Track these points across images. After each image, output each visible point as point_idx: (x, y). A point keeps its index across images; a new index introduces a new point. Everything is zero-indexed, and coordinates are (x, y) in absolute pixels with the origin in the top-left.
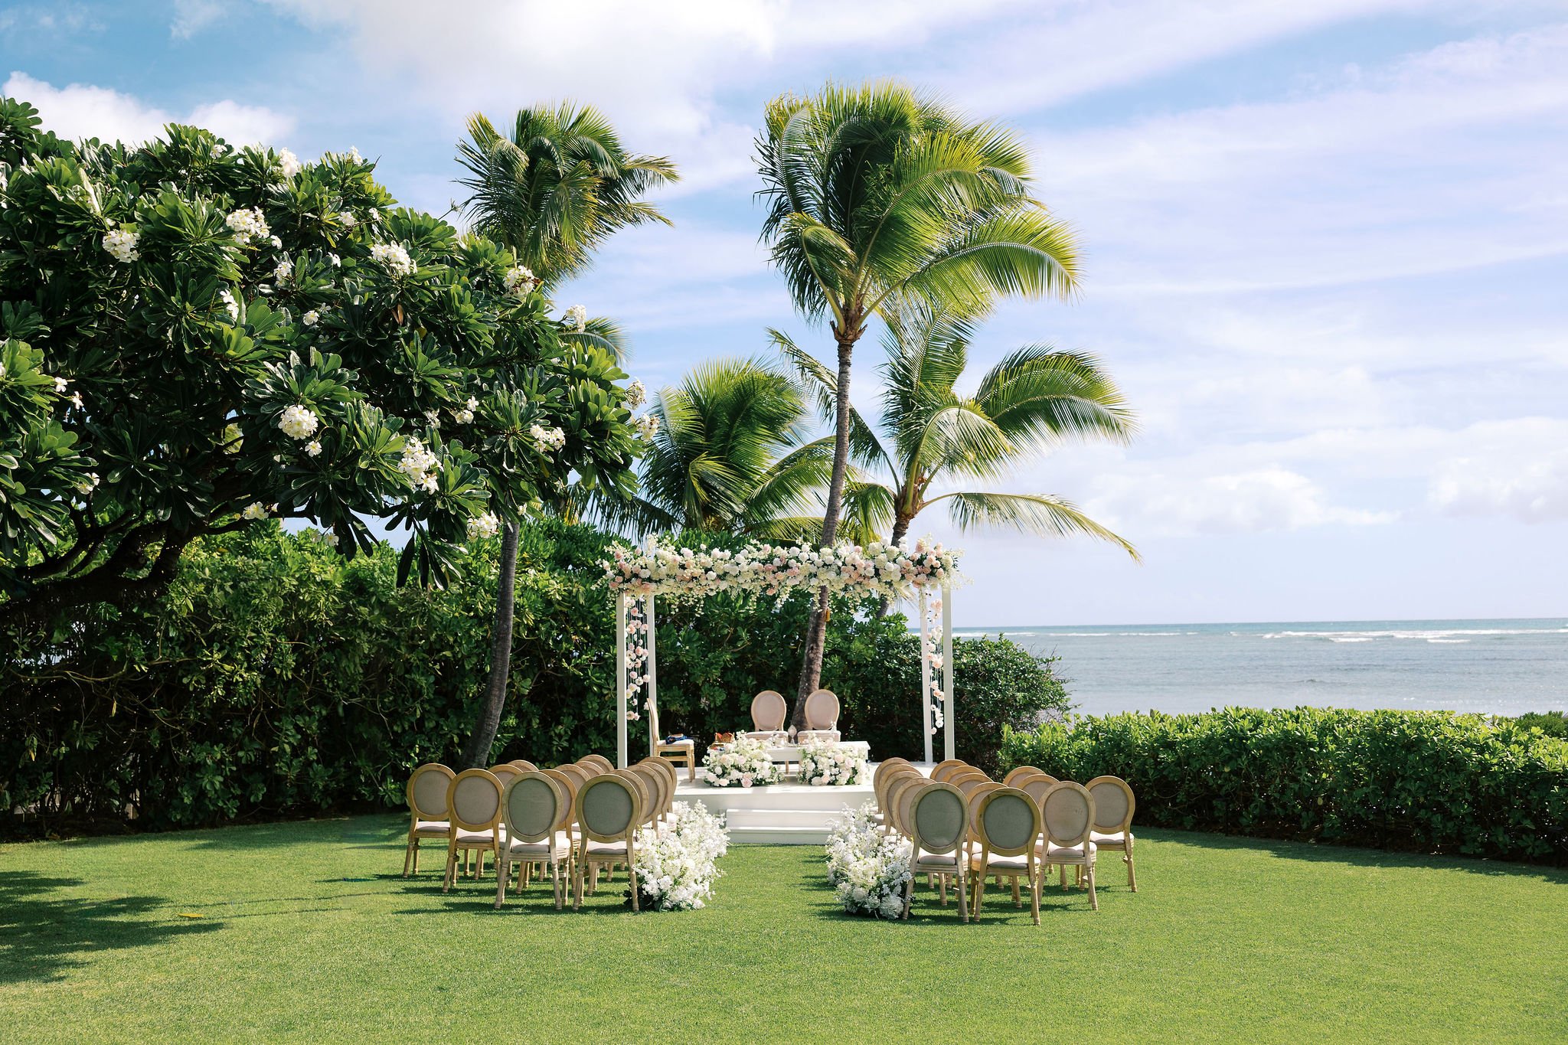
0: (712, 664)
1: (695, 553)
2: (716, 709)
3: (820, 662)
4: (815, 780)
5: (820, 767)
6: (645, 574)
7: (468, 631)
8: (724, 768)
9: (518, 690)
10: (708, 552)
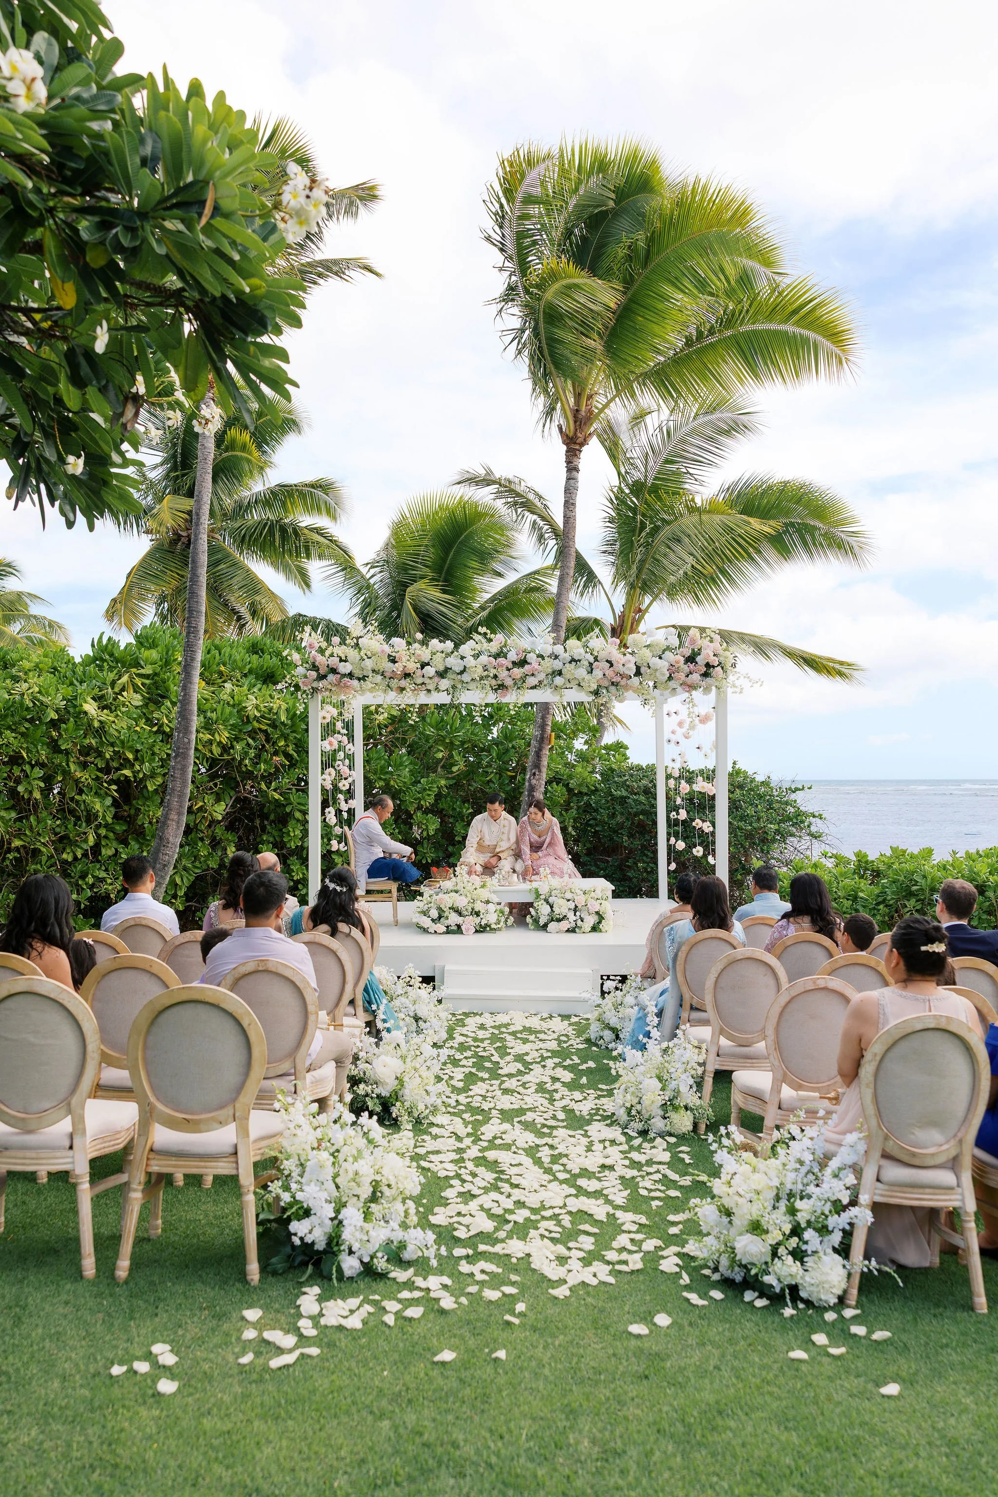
0: (425, 789)
1: (409, 644)
2: (429, 837)
3: (543, 789)
4: (552, 926)
5: (557, 910)
6: (345, 668)
7: (152, 747)
8: (440, 910)
9: (211, 815)
10: (424, 643)
